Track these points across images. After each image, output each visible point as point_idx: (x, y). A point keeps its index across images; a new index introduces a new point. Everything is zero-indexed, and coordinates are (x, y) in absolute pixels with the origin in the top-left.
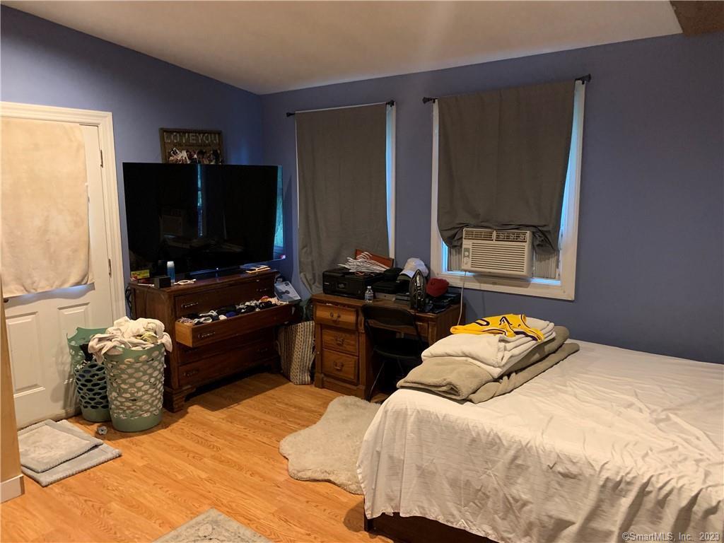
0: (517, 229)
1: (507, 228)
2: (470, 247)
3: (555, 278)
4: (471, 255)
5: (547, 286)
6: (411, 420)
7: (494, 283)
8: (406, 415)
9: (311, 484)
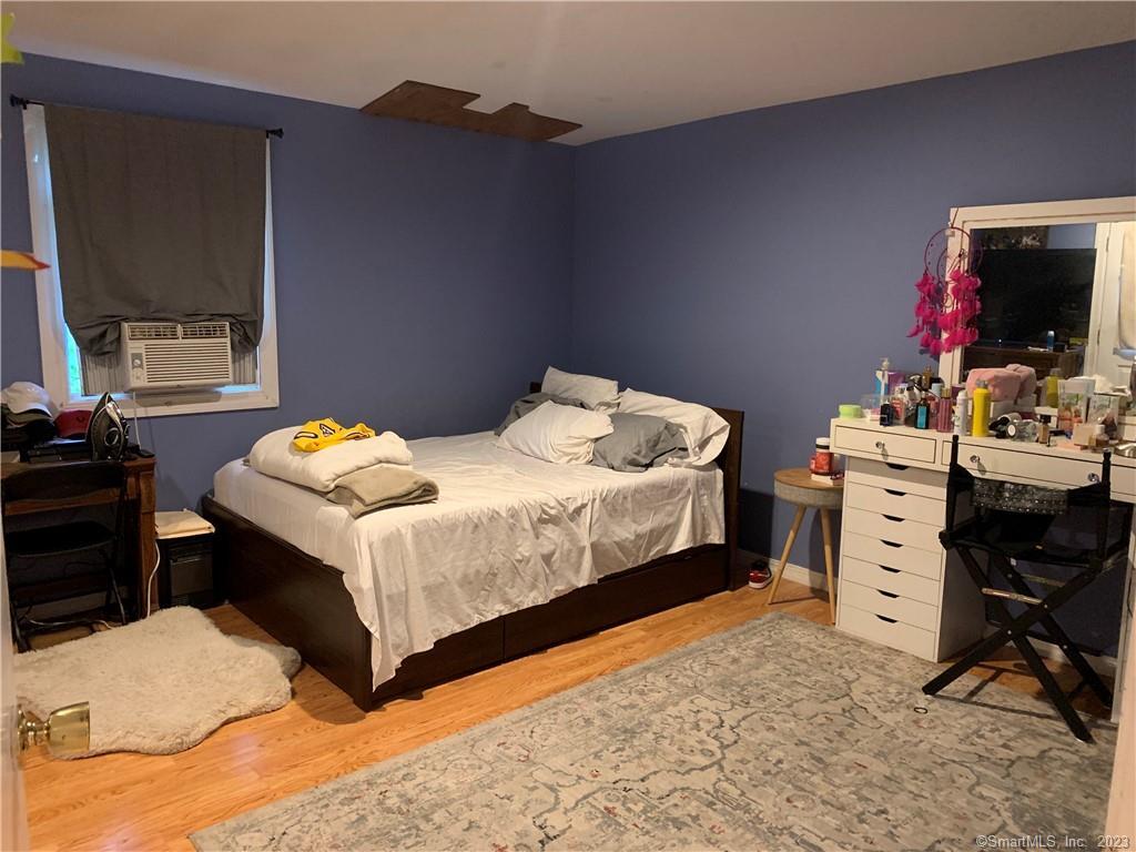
0: (209, 320)
1: (198, 319)
2: (143, 351)
3: (254, 382)
4: (145, 364)
5: (244, 395)
6: (409, 538)
7: (168, 404)
8: (400, 535)
9: (207, 743)
